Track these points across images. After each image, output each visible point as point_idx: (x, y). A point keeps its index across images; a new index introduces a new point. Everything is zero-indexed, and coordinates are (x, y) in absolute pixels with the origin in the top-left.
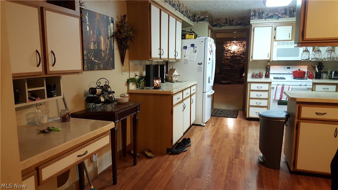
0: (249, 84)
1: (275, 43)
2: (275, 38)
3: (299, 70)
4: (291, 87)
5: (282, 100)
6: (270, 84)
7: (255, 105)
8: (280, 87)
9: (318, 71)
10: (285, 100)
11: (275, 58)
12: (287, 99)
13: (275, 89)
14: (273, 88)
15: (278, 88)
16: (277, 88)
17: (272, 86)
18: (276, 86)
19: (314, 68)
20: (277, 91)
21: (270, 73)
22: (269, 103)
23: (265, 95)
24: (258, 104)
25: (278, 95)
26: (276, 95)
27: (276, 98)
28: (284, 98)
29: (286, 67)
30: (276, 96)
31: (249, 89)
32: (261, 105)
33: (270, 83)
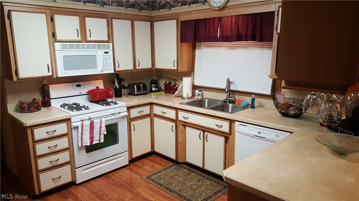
0: (29, 131)
1: (57, 45)
2: (54, 35)
3: (97, 87)
4: (103, 120)
5: (93, 144)
6: (69, 122)
7: (49, 165)
8: (87, 123)
9: (118, 87)
10: (98, 142)
11: (62, 73)
12: (100, 141)
13: (80, 128)
14: (77, 128)
15: (84, 126)
16: (82, 127)
17: (74, 125)
18: (80, 123)
19: (113, 82)
20: (84, 132)
21: (51, 98)
22: (72, 156)
23: (63, 143)
24: (54, 164)
25: (86, 137)
26: (83, 138)
27: (83, 143)
28: (96, 140)
29: (75, 85)
30: (83, 141)
31: (30, 141)
32: (60, 162)
33: (69, 120)
